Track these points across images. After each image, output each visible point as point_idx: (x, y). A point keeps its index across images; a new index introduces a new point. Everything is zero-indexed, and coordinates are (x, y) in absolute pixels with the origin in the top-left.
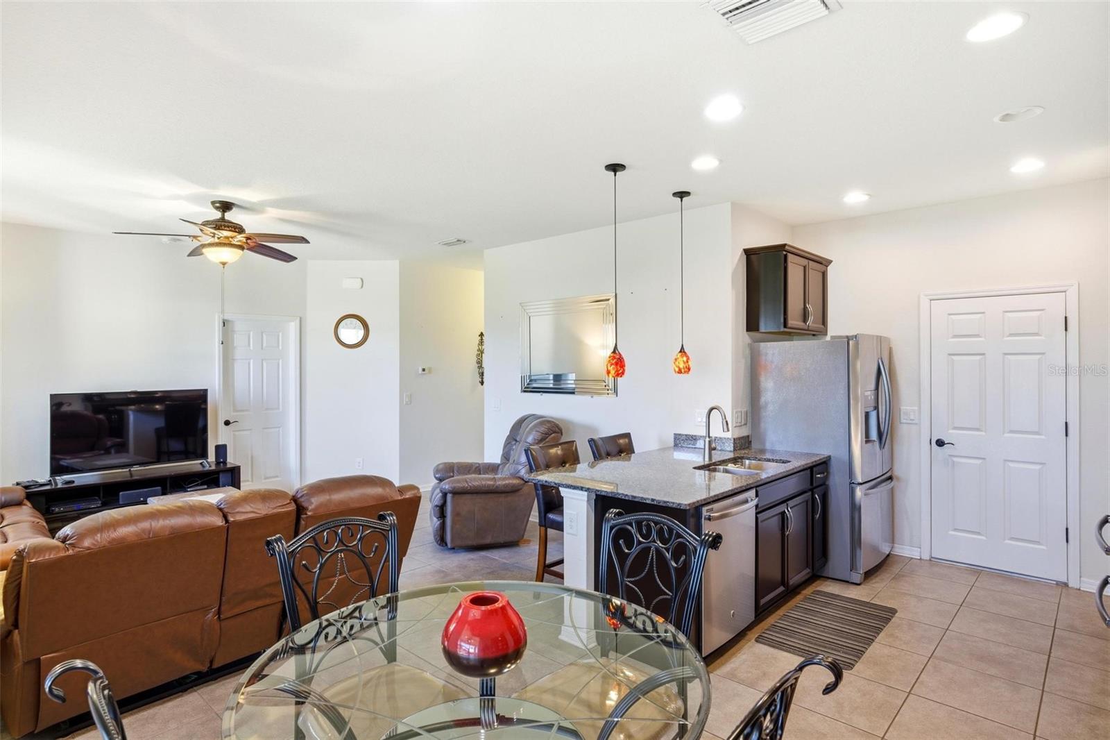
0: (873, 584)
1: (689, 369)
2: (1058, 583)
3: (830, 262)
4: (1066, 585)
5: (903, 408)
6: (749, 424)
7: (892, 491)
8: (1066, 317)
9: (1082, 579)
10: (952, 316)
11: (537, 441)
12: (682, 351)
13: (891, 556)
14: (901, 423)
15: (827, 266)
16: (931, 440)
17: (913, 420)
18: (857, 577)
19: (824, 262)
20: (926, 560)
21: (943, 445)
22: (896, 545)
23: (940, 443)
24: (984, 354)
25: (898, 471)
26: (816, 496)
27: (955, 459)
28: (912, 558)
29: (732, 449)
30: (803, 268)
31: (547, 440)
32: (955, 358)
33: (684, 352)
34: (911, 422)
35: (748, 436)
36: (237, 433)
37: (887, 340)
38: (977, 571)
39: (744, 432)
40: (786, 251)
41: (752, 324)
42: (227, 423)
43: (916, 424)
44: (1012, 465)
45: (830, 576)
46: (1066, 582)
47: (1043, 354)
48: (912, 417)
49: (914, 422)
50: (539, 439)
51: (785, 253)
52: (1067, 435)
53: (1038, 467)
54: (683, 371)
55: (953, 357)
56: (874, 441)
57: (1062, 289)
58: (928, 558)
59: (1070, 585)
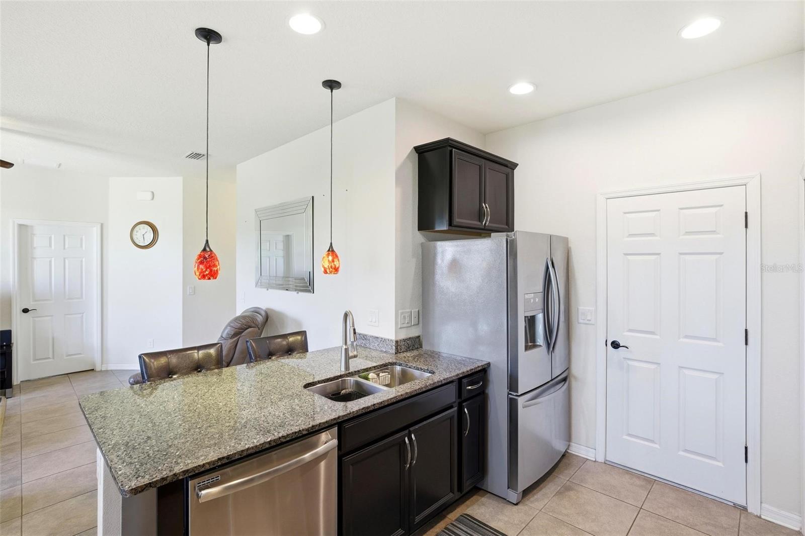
0: (532, 502)
1: (336, 270)
2: (735, 506)
3: (516, 165)
4: (745, 509)
5: (581, 308)
6: (421, 325)
7: (569, 390)
8: (746, 213)
9: (763, 505)
10: (627, 215)
11: (230, 336)
12: (331, 250)
13: (567, 454)
14: (579, 323)
15: (514, 170)
16: (606, 341)
17: (590, 320)
18: (513, 496)
19: (509, 165)
20: (602, 463)
21: (618, 348)
22: (572, 444)
23: (616, 345)
24: (659, 254)
25: (576, 370)
26: (466, 410)
27: (630, 363)
28: (587, 459)
29: (394, 351)
30: (479, 167)
31: (243, 334)
32: (629, 257)
33: (333, 251)
34: (588, 322)
35: (419, 337)
36: (36, 319)
37: (565, 240)
38: (650, 481)
39: (414, 333)
40: (450, 146)
41: (425, 223)
42: (26, 311)
43: (593, 325)
44: (687, 372)
45: (489, 491)
46: (745, 505)
47: (721, 253)
48: (589, 318)
49: (590, 322)
50: (232, 333)
51: (450, 148)
52: (746, 344)
53: (715, 376)
54: (328, 271)
55: (628, 256)
56: (540, 346)
57: (743, 182)
58: (603, 461)
59: (750, 510)
